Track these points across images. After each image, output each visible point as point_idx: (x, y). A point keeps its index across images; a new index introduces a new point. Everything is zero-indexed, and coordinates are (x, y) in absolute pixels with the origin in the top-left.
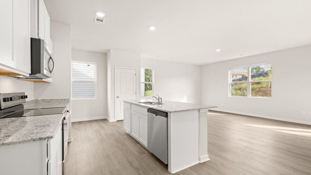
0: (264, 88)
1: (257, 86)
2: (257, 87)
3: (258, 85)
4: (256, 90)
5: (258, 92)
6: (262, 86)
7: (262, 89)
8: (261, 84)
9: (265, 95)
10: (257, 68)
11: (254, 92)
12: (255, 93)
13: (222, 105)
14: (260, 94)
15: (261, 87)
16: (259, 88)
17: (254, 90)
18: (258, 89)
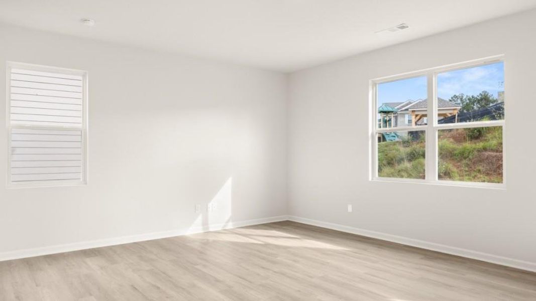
0: (492, 150)
1: (474, 146)
2: (475, 149)
3: (475, 143)
4: (471, 157)
5: (474, 163)
6: (487, 144)
7: (487, 154)
8: (486, 140)
9: (495, 171)
10: (481, 99)
11: (464, 161)
12: (467, 165)
13: (350, 209)
14: (480, 168)
15: (485, 149)
16: (478, 151)
17: (465, 158)
18: (476, 153)
